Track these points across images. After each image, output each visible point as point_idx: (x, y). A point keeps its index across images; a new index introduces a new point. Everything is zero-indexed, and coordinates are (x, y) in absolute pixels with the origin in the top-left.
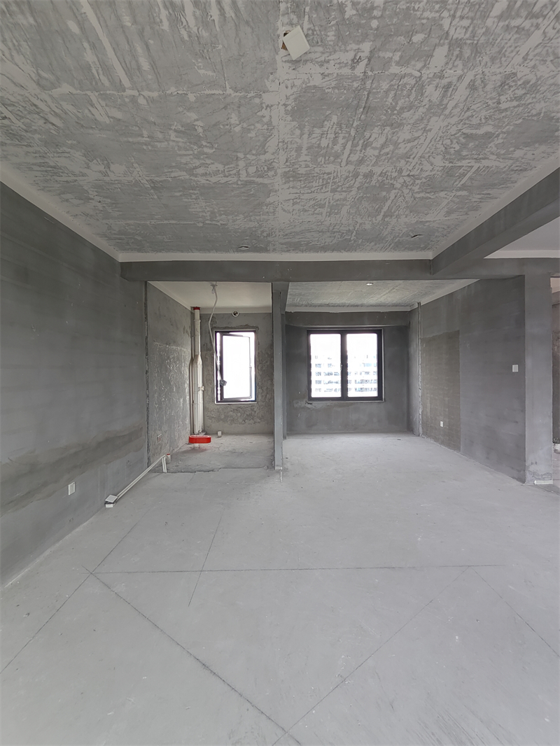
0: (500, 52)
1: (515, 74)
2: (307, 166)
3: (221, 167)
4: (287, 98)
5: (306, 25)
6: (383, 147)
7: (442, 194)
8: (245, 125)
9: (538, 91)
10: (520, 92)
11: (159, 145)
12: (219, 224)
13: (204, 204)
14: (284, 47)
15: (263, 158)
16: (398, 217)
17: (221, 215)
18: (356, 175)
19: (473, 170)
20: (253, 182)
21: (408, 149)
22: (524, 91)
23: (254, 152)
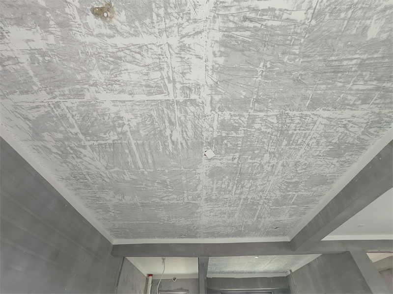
0: (290, 155)
1: (299, 161)
2: (216, 196)
3: (176, 197)
4: (207, 171)
5: (213, 149)
6: (250, 187)
7: (284, 207)
8: (188, 180)
9: (312, 167)
10: (304, 167)
11: (149, 188)
12: (171, 223)
13: (165, 213)
14: (205, 155)
15: (195, 192)
16: (265, 218)
17: (173, 218)
18: (240, 199)
19: (296, 196)
20: (191, 203)
21: (262, 188)
22: (305, 167)
23: (191, 190)
